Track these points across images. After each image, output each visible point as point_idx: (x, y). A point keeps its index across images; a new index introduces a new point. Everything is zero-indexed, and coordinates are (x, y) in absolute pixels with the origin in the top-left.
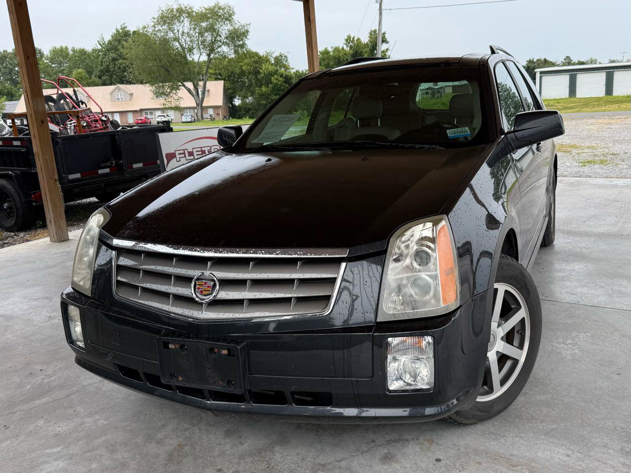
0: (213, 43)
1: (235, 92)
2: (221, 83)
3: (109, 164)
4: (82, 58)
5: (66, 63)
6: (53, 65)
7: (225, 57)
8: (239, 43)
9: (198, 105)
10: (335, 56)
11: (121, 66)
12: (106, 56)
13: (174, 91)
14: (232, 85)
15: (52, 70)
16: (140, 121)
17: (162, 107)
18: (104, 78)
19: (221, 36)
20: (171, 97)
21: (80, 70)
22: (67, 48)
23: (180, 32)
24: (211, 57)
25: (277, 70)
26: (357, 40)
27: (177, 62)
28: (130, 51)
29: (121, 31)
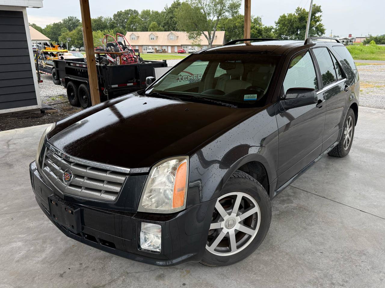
0: (221, 10)
1: (230, 38)
2: (223, 33)
3: (132, 81)
4: (156, 16)
5: (149, 18)
6: (142, 19)
7: (227, 18)
8: (235, 11)
9: (209, 44)
10: (289, 19)
11: (175, 21)
12: (167, 15)
13: (198, 36)
14: (229, 33)
15: (141, 22)
16: (180, 51)
17: (192, 44)
18: (166, 27)
19: (225, 7)
20: (197, 39)
21: (154, 23)
22: (149, 11)
23: (205, 4)
24: (219, 18)
25: (255, 26)
26: (303, 10)
27: (201, 20)
28: (179, 13)
29: (176, 2)
